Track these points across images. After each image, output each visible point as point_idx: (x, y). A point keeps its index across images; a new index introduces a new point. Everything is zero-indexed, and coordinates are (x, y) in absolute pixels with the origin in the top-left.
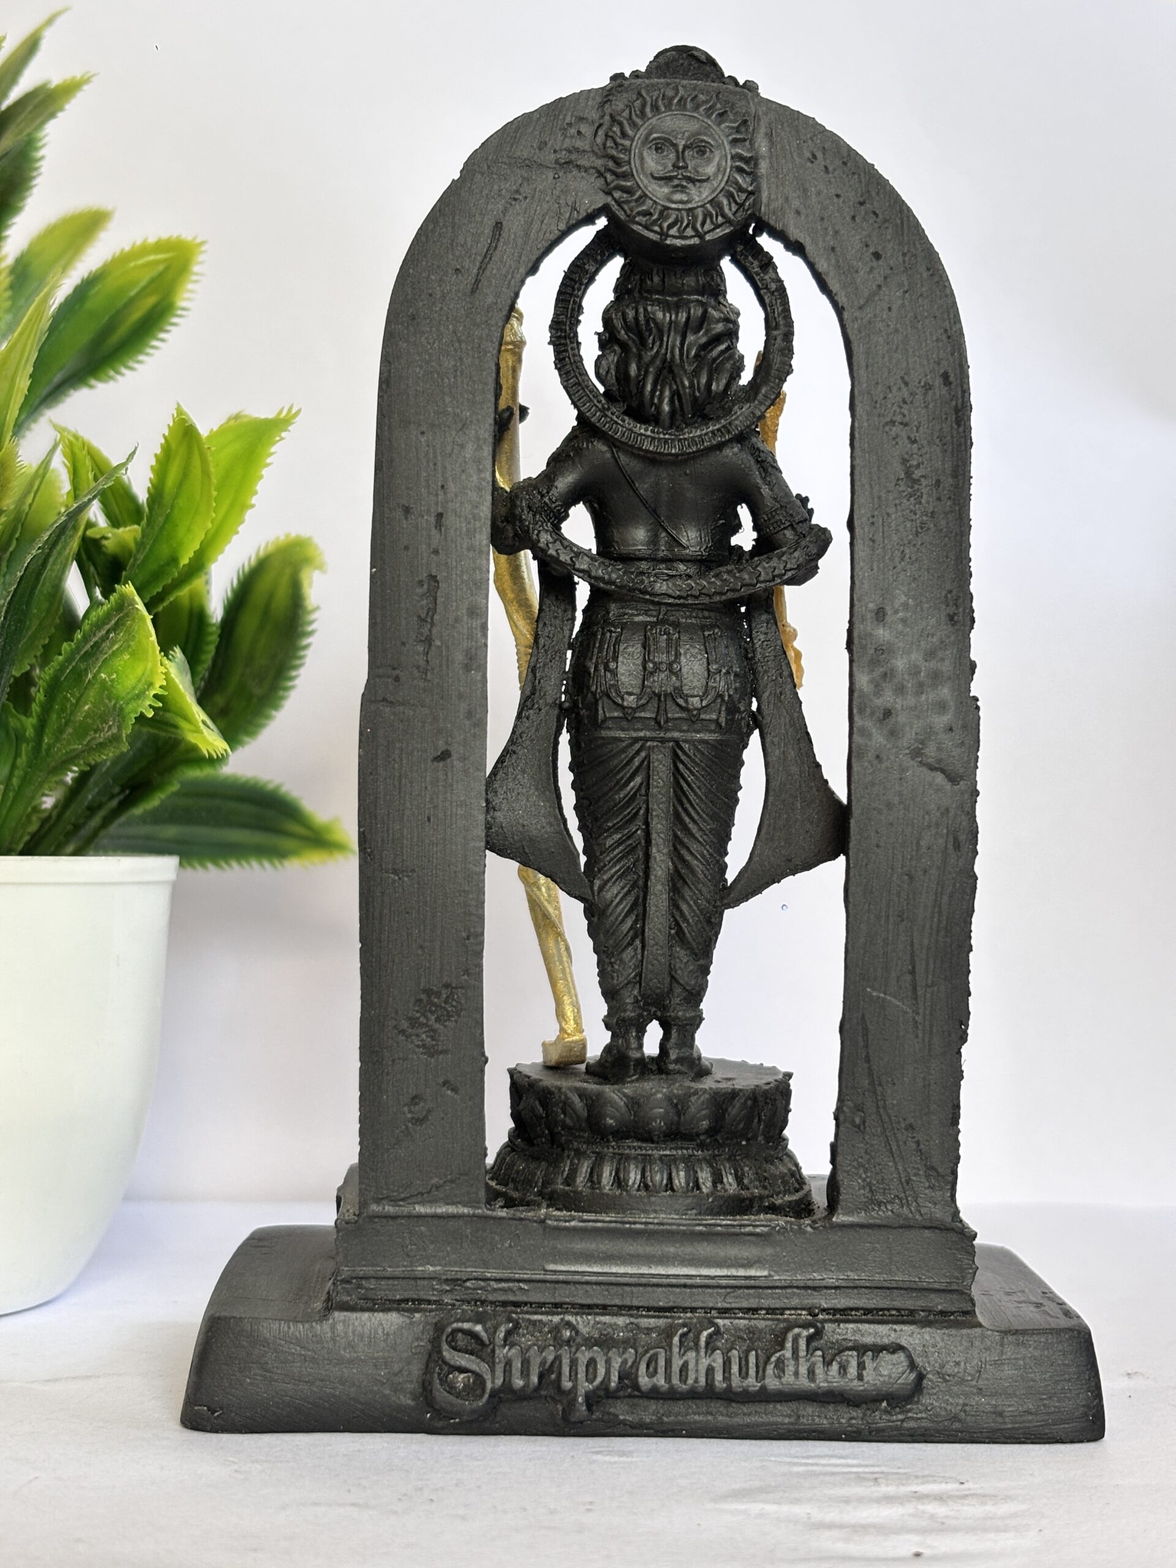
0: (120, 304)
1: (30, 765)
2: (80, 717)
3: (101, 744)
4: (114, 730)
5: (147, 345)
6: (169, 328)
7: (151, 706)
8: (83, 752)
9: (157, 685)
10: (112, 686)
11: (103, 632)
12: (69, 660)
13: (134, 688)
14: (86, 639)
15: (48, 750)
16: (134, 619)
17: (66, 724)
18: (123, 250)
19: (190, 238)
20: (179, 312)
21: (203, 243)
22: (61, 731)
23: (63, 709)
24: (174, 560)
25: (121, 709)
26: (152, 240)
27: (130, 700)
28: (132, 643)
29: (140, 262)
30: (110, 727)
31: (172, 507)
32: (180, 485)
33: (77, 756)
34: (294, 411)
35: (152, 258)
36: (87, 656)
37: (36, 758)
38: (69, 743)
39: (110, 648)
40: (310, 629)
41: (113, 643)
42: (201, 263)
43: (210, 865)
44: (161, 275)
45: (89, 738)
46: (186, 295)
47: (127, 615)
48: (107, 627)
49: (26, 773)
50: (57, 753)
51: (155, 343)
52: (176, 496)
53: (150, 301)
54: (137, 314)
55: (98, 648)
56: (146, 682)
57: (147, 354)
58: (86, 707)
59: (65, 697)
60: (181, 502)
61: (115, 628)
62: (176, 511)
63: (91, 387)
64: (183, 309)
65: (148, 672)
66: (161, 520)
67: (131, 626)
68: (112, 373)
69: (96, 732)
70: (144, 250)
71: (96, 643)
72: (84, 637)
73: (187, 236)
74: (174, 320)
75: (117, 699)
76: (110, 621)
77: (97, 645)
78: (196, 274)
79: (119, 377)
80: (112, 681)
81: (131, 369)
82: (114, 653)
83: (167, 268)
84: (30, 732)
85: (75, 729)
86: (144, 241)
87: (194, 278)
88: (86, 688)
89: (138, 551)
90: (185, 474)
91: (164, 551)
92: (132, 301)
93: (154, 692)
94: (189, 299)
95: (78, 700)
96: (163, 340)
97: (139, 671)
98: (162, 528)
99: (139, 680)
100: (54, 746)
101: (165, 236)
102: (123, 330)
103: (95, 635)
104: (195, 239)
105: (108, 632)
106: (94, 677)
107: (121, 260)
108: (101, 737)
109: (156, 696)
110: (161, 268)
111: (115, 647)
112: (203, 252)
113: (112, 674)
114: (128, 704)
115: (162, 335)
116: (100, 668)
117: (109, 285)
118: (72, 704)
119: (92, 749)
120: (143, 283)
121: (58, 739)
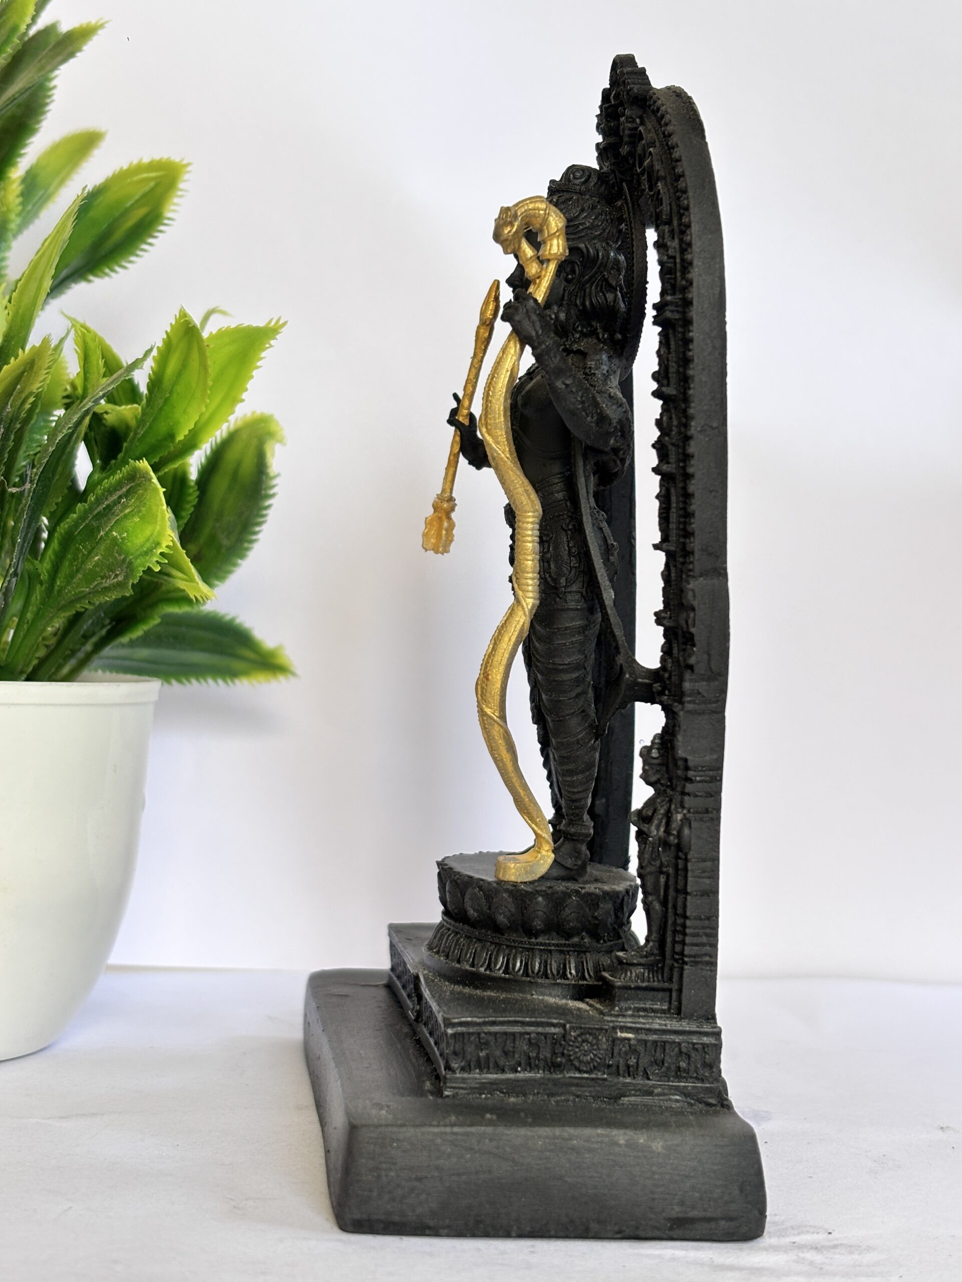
0: (117, 214)
1: (43, 603)
2: (89, 565)
3: (106, 588)
4: (120, 578)
5: (138, 248)
6: (156, 234)
7: (157, 562)
8: (89, 593)
9: (164, 545)
10: (123, 542)
11: (115, 497)
12: (83, 518)
13: (142, 546)
14: (98, 501)
15: (60, 591)
16: (146, 490)
17: (78, 571)
18: (122, 168)
19: (177, 160)
20: (166, 221)
21: (189, 164)
22: (72, 576)
23: (75, 559)
24: (171, 436)
25: (130, 563)
26: (146, 160)
27: (139, 556)
28: (143, 509)
29: (135, 179)
30: (116, 576)
31: (171, 392)
32: (179, 374)
33: (84, 597)
34: (281, 322)
35: (145, 175)
36: (99, 516)
37: (49, 597)
38: (77, 587)
39: (121, 511)
40: (271, 492)
41: (125, 507)
42: (186, 181)
43: (174, 682)
44: (152, 190)
45: (96, 583)
46: (172, 208)
47: (139, 485)
48: (119, 493)
49: (39, 610)
50: (67, 594)
51: (144, 246)
52: (175, 383)
53: (141, 212)
54: (130, 223)
55: (111, 510)
56: (153, 542)
57: (137, 256)
58: (96, 558)
59: (78, 549)
60: (179, 388)
61: (127, 494)
62: (175, 396)
63: (89, 281)
64: (169, 219)
65: (155, 533)
66: (161, 402)
67: (142, 495)
68: (107, 271)
69: (102, 578)
70: (139, 169)
71: (108, 506)
72: (97, 499)
73: (176, 158)
74: (162, 228)
75: (127, 554)
76: (122, 488)
77: (109, 508)
78: (181, 190)
79: (113, 274)
80: (123, 539)
81: (124, 267)
82: (125, 516)
83: (157, 185)
84: (44, 576)
85: (84, 575)
86: (140, 162)
87: (179, 193)
88: (97, 543)
89: (138, 427)
90: (184, 365)
91: (162, 428)
92: (126, 212)
93: (160, 551)
94: (174, 211)
95: (90, 552)
96: (151, 244)
97: (148, 532)
98: (161, 409)
99: (148, 540)
100: (65, 588)
101: (157, 157)
102: (119, 235)
103: (107, 499)
104: (182, 160)
105: (120, 497)
106: (107, 534)
107: (120, 177)
108: (107, 583)
109: (162, 554)
110: (152, 184)
111: (127, 511)
112: (189, 172)
113: (123, 533)
114: (136, 558)
115: (150, 240)
116: (112, 527)
117: (109, 198)
118: (84, 555)
119: (97, 592)
120: (137, 197)
121: (69, 583)
